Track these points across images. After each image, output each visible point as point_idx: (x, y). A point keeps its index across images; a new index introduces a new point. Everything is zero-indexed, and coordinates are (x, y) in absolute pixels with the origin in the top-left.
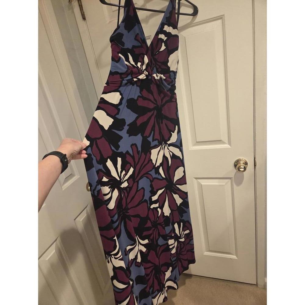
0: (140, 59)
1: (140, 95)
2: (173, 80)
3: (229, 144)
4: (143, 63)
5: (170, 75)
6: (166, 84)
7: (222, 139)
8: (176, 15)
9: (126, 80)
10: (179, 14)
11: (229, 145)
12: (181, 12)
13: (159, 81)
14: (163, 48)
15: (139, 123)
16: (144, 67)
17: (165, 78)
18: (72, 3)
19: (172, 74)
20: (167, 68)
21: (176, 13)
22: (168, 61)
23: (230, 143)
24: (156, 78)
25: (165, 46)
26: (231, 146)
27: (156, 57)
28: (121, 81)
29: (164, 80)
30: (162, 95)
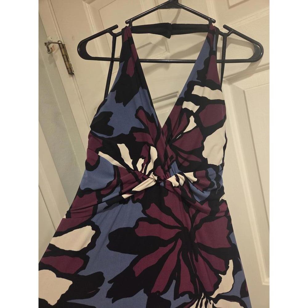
0: (143, 153)
1: (144, 216)
2: (215, 182)
4: (148, 160)
5: (207, 173)
6: (199, 192)
8: (219, 65)
9: (106, 201)
10: (223, 61)
12: (227, 58)
13: (181, 189)
14: (192, 125)
15: (138, 270)
16: (150, 167)
17: (196, 180)
18: (53, 52)
19: (211, 171)
20: (200, 161)
21: (219, 62)
22: (203, 148)
24: (175, 183)
25: (195, 122)
27: (177, 144)
28: (94, 205)
29: (194, 182)
30: (192, 211)
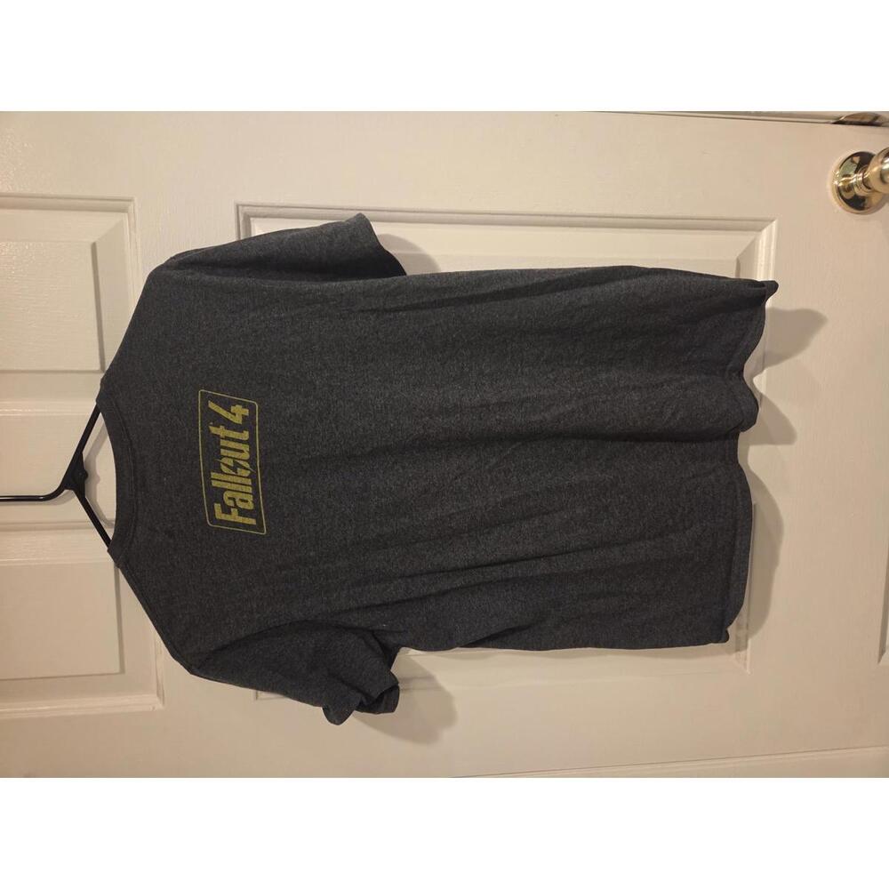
3: (760, 230)
7: (735, 258)
11: (765, 231)
23: (756, 225)
26: (773, 221)
